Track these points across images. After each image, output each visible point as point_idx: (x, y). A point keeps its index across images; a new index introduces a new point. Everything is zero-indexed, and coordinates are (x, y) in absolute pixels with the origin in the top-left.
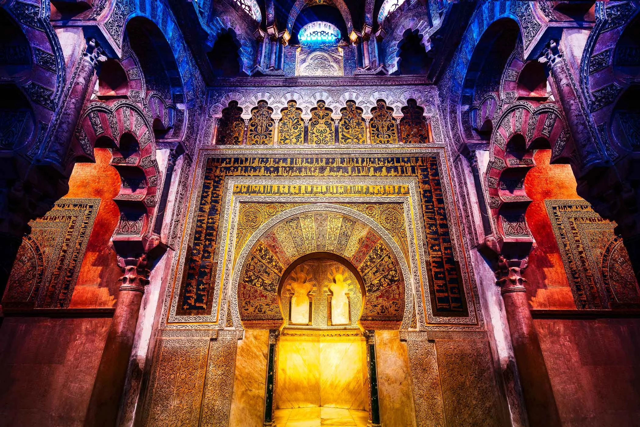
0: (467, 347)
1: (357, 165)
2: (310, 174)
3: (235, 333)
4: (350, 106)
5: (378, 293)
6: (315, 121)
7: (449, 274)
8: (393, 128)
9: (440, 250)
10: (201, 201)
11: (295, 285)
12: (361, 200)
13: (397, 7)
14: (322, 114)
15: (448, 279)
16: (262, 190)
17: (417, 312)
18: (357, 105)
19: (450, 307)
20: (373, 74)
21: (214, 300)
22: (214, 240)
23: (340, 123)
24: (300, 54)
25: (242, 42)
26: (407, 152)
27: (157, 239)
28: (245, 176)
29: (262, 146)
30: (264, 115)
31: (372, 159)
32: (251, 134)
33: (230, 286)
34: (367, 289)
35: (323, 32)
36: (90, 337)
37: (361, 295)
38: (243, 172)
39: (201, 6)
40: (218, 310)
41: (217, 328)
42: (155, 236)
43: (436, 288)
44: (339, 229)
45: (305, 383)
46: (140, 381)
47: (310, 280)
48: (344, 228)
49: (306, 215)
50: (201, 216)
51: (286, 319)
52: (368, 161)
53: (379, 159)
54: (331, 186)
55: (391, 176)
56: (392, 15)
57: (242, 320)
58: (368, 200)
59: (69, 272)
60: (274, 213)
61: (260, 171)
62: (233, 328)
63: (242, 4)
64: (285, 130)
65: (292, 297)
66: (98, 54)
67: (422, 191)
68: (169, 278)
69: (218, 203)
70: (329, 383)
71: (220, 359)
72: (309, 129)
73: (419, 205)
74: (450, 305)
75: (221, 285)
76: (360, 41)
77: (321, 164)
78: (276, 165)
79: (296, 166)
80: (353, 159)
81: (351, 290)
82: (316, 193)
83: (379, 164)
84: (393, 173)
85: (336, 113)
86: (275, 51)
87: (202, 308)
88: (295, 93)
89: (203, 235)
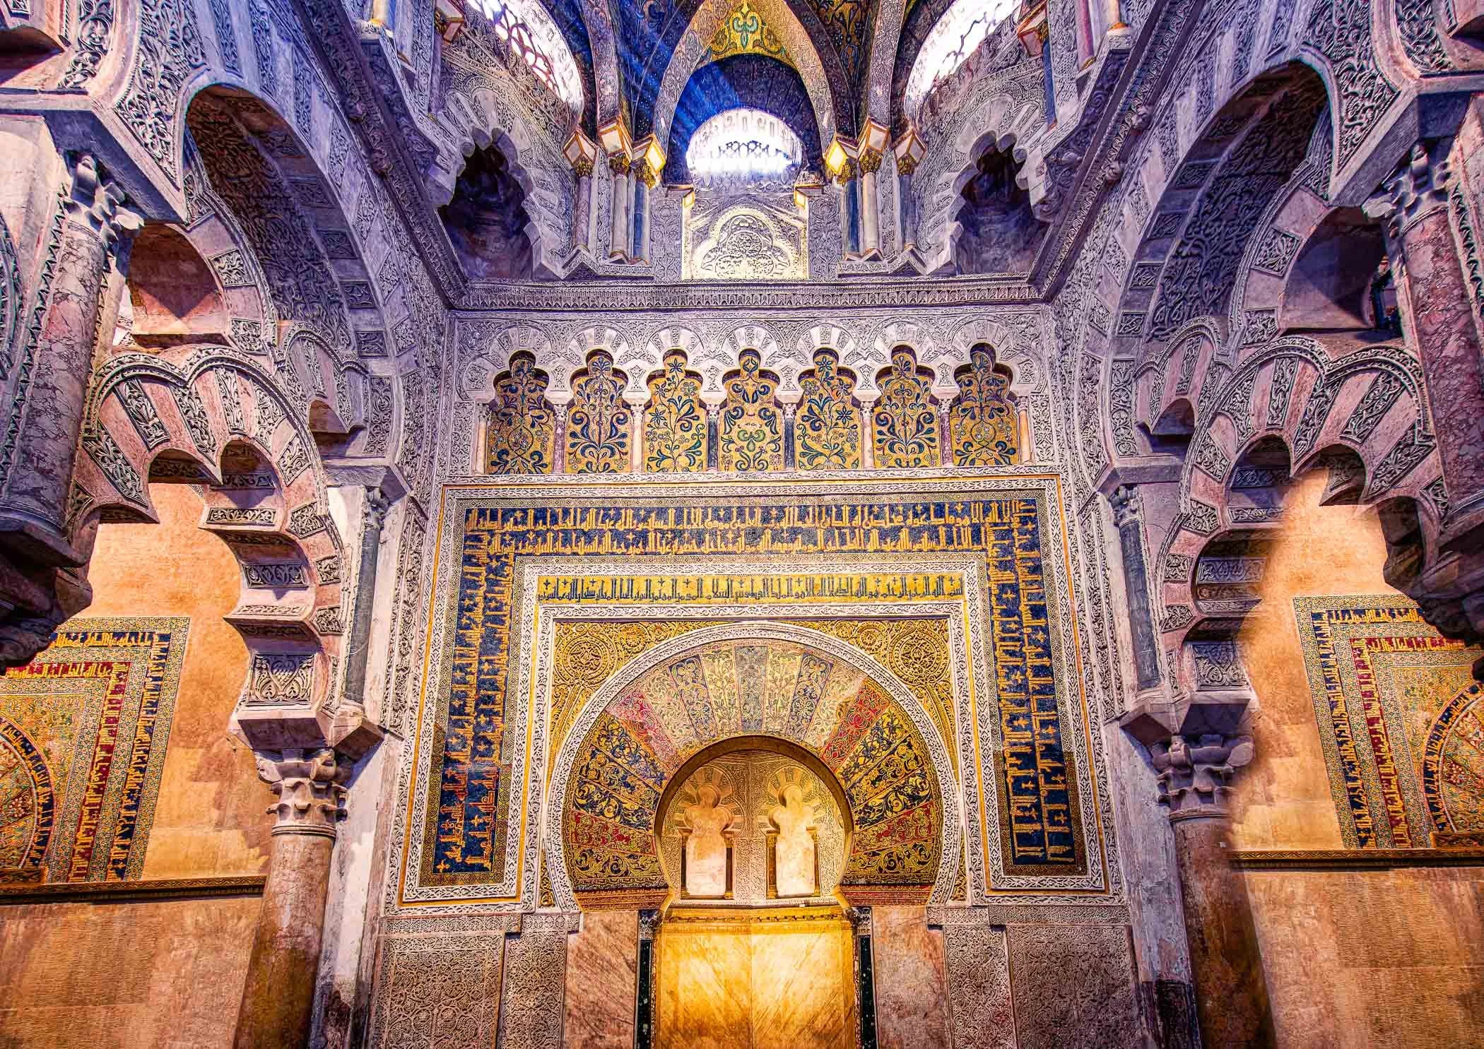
0: (1078, 938)
1: (839, 524)
2: (724, 549)
3: (560, 920)
4: (824, 365)
5: (883, 826)
6: (735, 409)
7: (1048, 781)
8: (931, 425)
9: (1029, 727)
10: (459, 619)
11: (694, 812)
12: (847, 612)
13: (961, 60)
14: (754, 389)
15: (1043, 793)
16: (608, 589)
17: (967, 866)
18: (841, 364)
19: (1045, 855)
20: (886, 274)
21: (508, 850)
22: (497, 714)
23: (799, 413)
24: (694, 213)
25: (533, 173)
26: (964, 489)
27: (355, 714)
28: (564, 554)
29: (603, 478)
30: (606, 392)
31: (876, 509)
32: (573, 445)
33: (544, 816)
34: (856, 817)
35: (755, 143)
36: (208, 940)
37: (842, 830)
38: (559, 543)
39: (407, 53)
40: (520, 871)
41: (519, 910)
42: (351, 707)
43: (1015, 812)
44: (794, 681)
45: (720, 1019)
46: (346, 1030)
47: (728, 801)
48: (805, 678)
49: (716, 651)
50: (462, 656)
51: (675, 885)
52: (866, 514)
53: (892, 509)
54: (775, 578)
55: (921, 551)
56: (944, 86)
57: (576, 891)
58: (863, 612)
59: (130, 797)
60: (641, 646)
61: (600, 542)
62: (557, 910)
63: (524, 50)
64: (659, 432)
65: (687, 838)
66: (112, 204)
67: (994, 587)
68: (395, 802)
69: (503, 622)
70: (771, 1017)
71: (531, 975)
72: (721, 429)
73: (985, 621)
74: (1044, 850)
75: (523, 817)
76: (854, 171)
77: (750, 523)
78: (641, 527)
79: (689, 527)
80: (828, 510)
81: (821, 820)
82: (739, 596)
83: (891, 521)
84: (925, 543)
85: (787, 387)
86: (624, 204)
87: (481, 868)
88: (684, 331)
89: (471, 703)
